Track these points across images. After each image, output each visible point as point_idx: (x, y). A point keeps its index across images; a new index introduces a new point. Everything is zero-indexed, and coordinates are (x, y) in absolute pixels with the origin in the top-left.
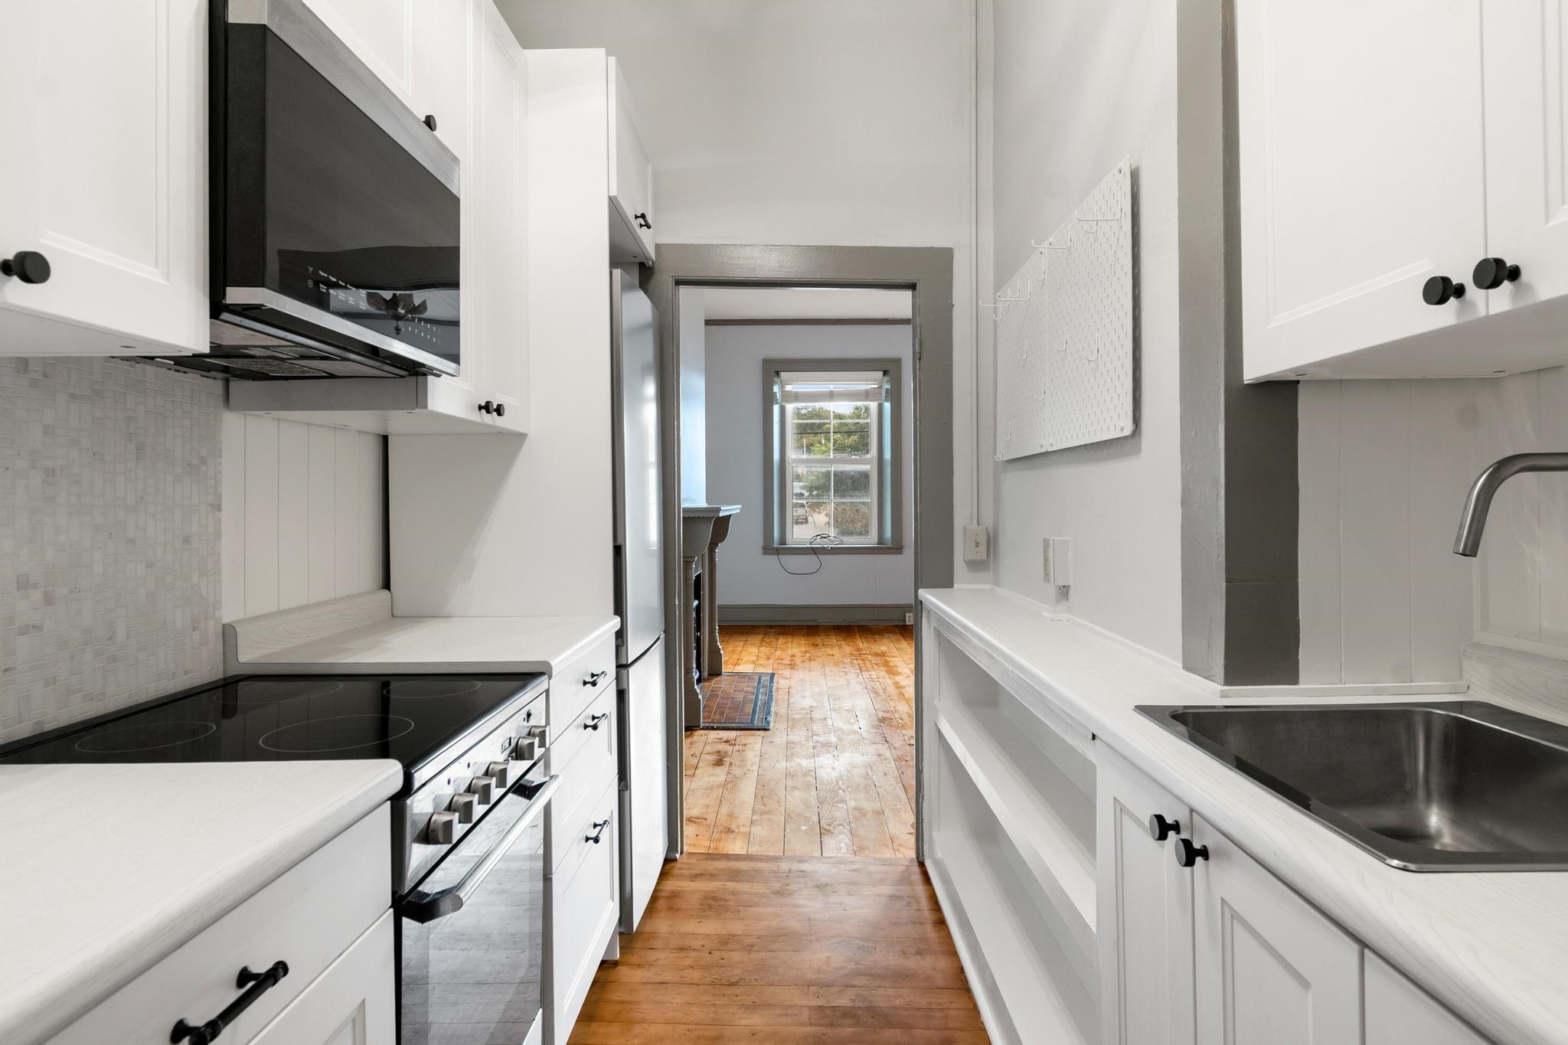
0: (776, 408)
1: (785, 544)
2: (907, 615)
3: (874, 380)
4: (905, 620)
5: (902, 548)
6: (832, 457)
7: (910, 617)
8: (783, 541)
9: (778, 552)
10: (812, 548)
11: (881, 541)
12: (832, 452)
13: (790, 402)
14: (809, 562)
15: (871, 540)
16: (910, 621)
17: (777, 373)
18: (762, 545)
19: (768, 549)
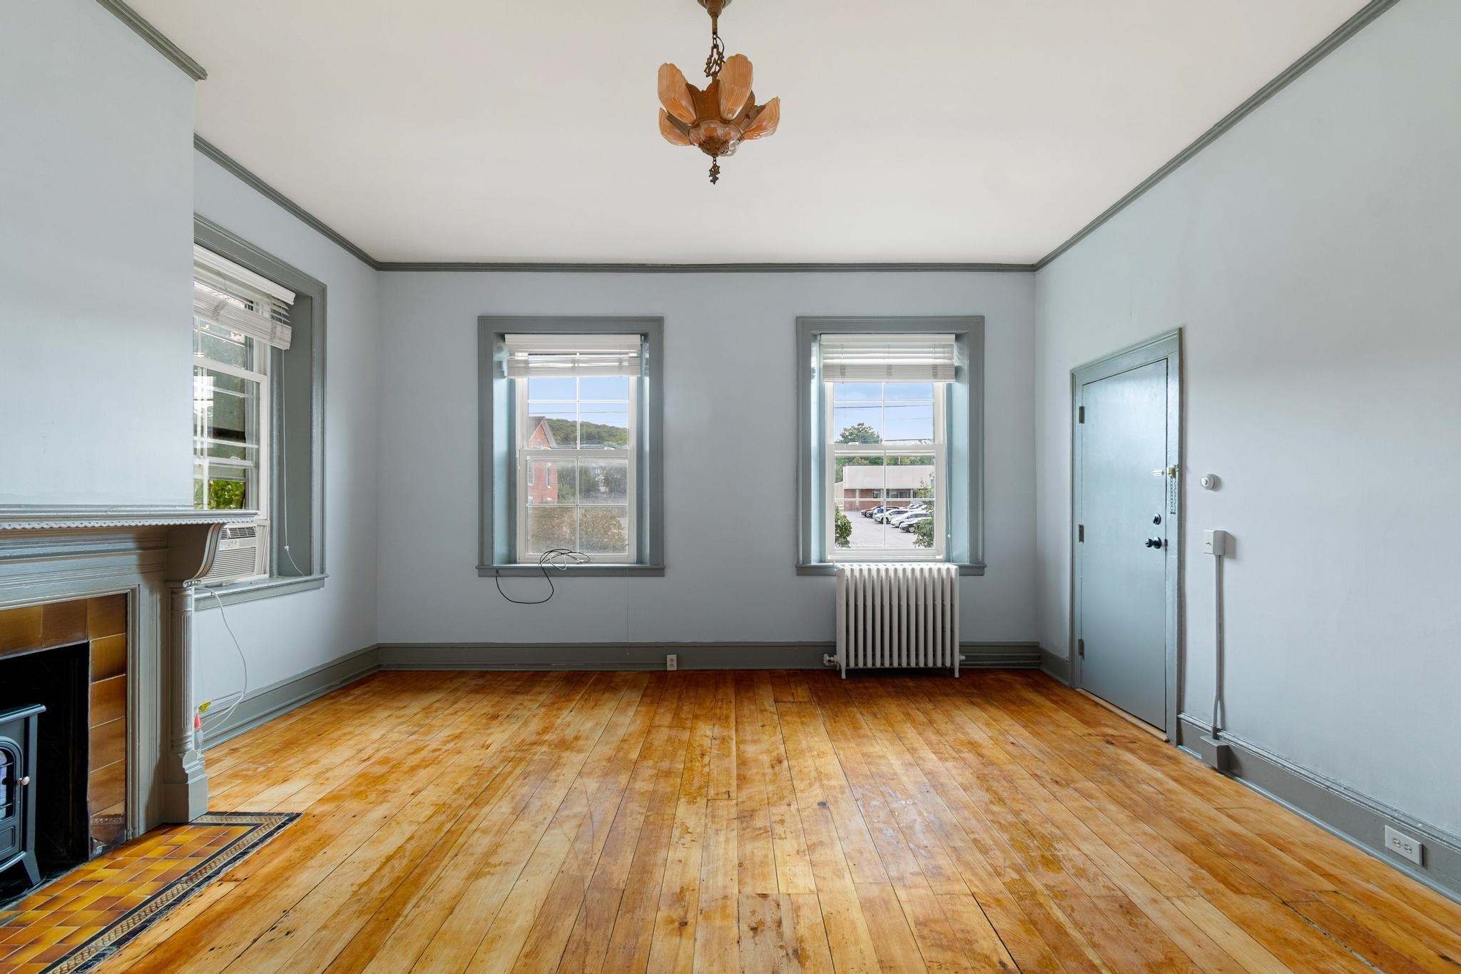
0: (500, 386)
1: (516, 562)
2: (669, 657)
3: (630, 347)
4: (666, 664)
5: (663, 569)
6: (579, 449)
7: (672, 660)
8: (511, 558)
9: (497, 573)
10: (543, 568)
11: (640, 559)
12: (578, 441)
13: (520, 375)
14: (539, 586)
15: (627, 556)
16: (672, 665)
17: (502, 337)
18: (476, 563)
19: (485, 569)
